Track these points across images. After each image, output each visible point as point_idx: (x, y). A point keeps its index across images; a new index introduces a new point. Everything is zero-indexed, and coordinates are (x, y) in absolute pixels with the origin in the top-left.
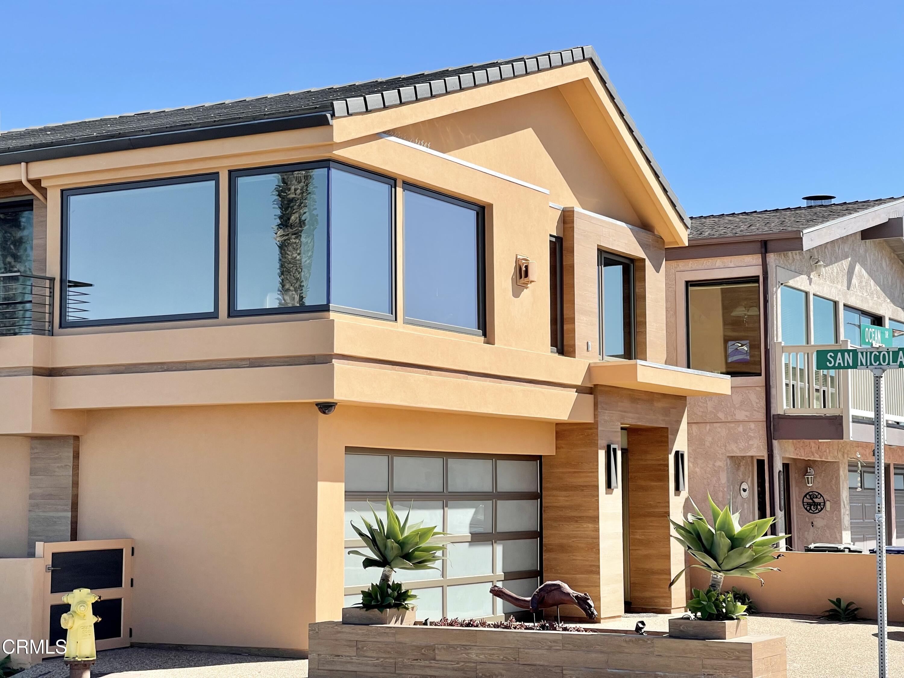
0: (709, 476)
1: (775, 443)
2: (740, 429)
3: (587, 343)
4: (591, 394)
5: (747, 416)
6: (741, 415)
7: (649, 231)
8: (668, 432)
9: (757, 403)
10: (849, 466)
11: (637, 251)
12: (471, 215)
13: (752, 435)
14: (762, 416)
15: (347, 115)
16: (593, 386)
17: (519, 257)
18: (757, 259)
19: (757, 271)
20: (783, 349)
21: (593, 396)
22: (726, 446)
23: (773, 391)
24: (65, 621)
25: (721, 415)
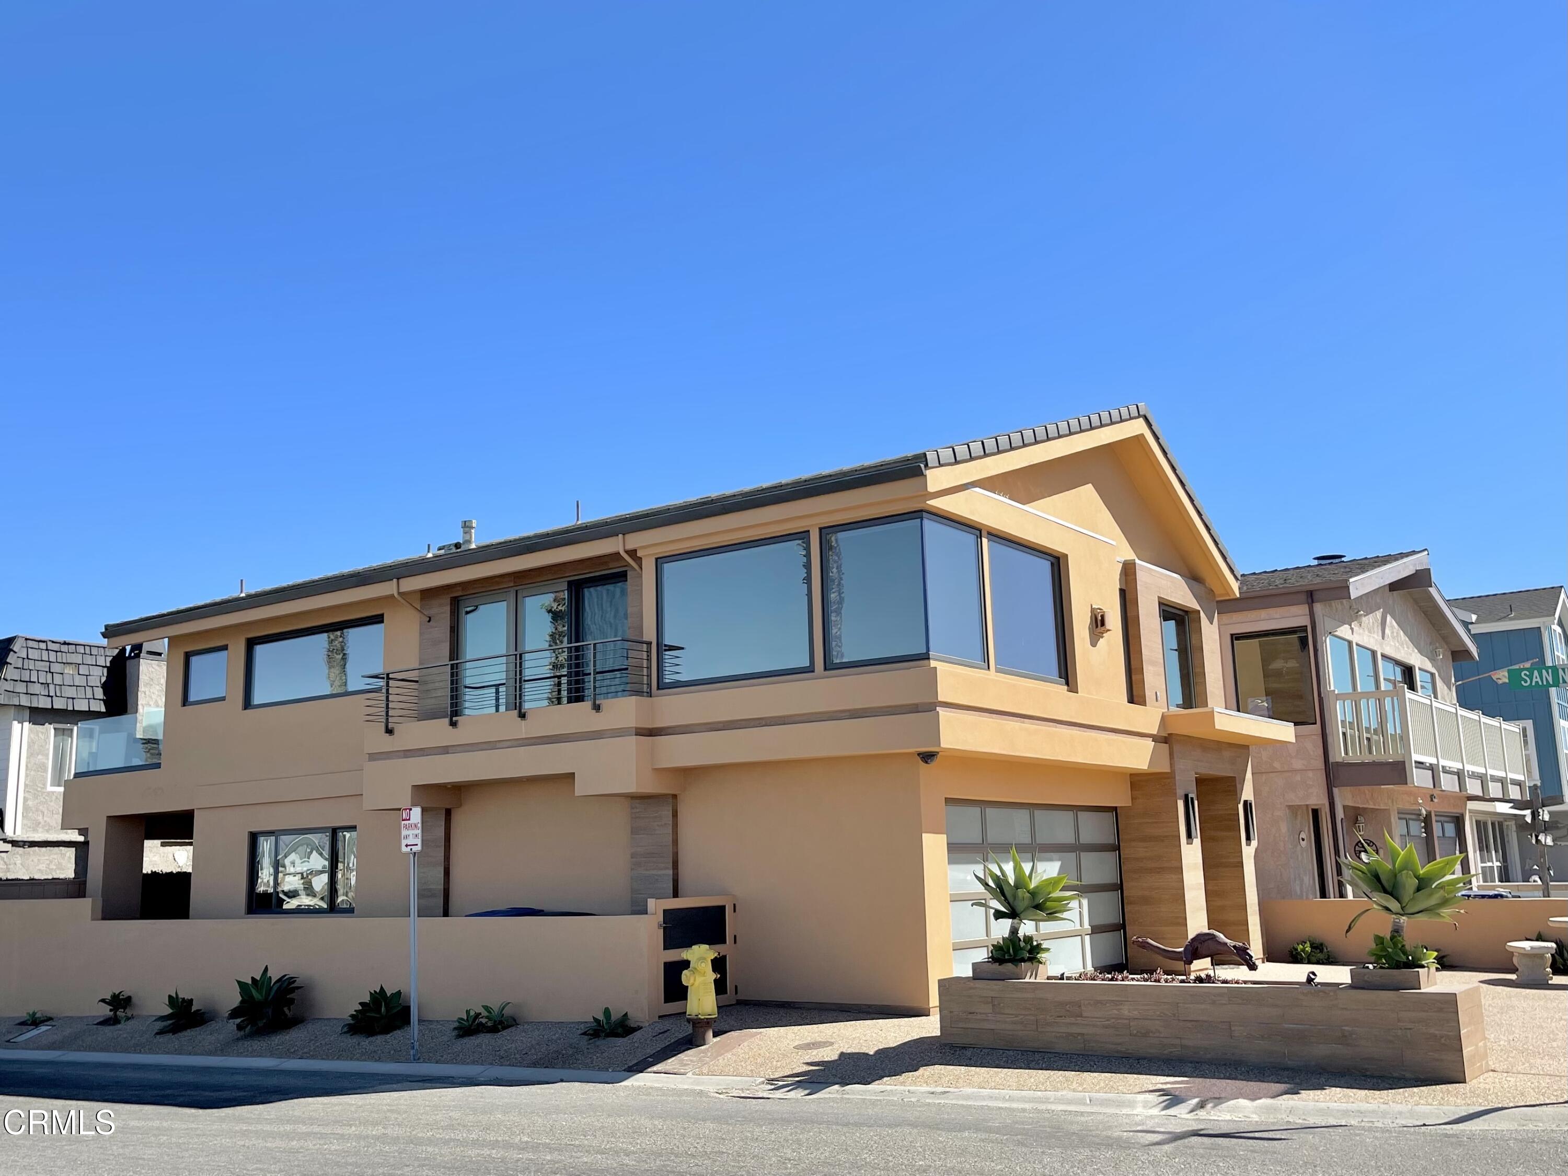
0: (1269, 826)
1: (1336, 791)
2: (1298, 778)
3: (1156, 693)
4: (1166, 743)
5: (1304, 765)
6: (1298, 764)
7: (1200, 583)
8: (1235, 780)
9: (1314, 751)
10: (1398, 813)
11: (1193, 604)
12: (1045, 566)
13: (1311, 783)
14: (1320, 764)
15: (938, 465)
16: (1167, 735)
17: (1093, 607)
18: (1304, 609)
19: (1304, 621)
20: (1338, 697)
21: (1168, 745)
22: (1284, 795)
23: (1330, 740)
24: (686, 977)
25: (1277, 765)
